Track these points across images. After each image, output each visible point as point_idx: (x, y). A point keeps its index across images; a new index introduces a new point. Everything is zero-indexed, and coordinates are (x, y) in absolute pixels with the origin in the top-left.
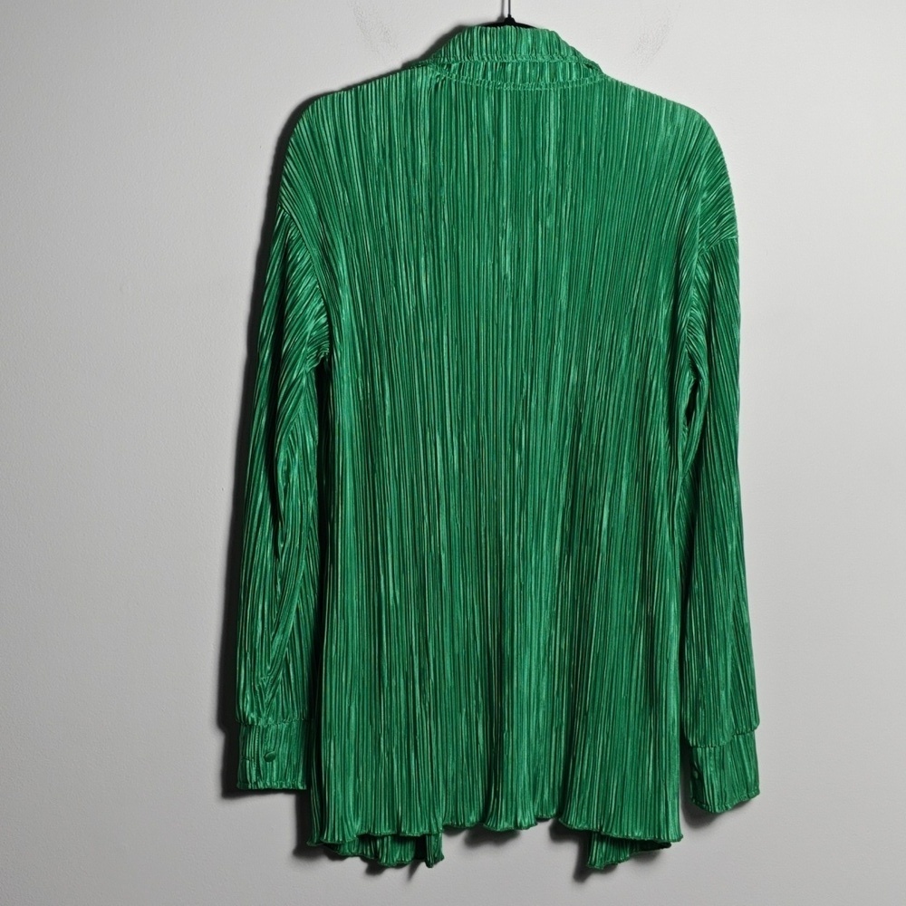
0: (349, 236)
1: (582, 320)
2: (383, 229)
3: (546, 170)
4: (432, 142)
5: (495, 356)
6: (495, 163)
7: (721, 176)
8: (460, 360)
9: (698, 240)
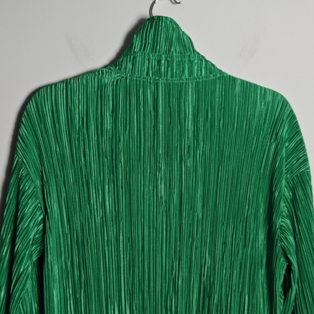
0: (59, 173)
1: (212, 226)
2: (81, 168)
3: (187, 131)
4: (114, 115)
5: (155, 249)
6: (154, 127)
7: (296, 132)
8: (131, 253)
9: (284, 172)
